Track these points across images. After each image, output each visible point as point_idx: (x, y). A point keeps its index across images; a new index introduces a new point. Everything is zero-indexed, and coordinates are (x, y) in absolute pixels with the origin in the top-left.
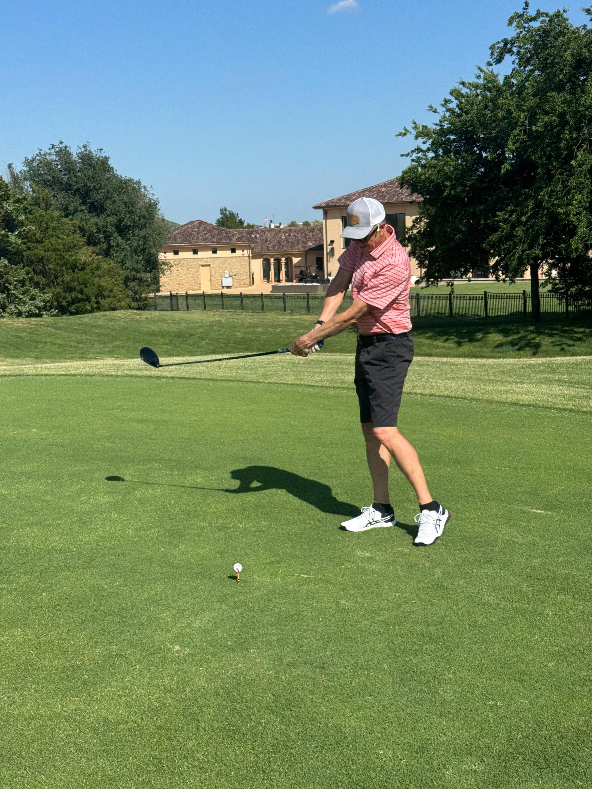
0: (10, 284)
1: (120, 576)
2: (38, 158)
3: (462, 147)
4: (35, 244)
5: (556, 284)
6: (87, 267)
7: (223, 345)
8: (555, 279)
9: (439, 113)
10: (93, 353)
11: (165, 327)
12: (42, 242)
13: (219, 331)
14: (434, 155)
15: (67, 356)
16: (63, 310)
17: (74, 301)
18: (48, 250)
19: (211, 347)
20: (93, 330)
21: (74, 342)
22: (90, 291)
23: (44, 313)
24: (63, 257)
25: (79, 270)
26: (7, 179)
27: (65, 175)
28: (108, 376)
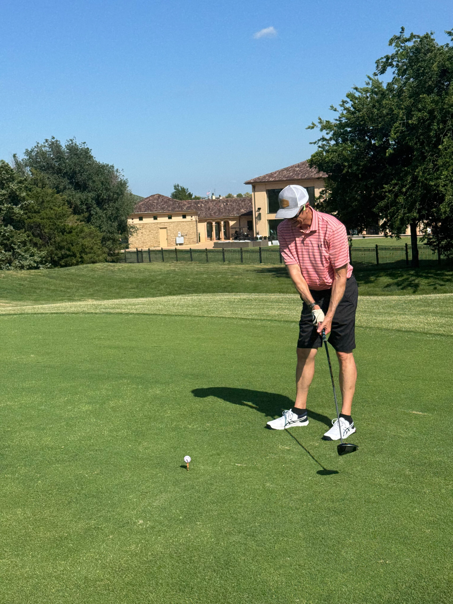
0: (15, 244)
1: (97, 467)
2: (36, 149)
3: (356, 136)
4: (34, 215)
5: (431, 239)
6: (73, 231)
7: (177, 288)
8: (429, 235)
9: (338, 111)
10: (78, 296)
11: (133, 275)
12: (39, 213)
13: (173, 278)
14: (335, 143)
15: (59, 298)
16: (55, 264)
17: (63, 257)
18: (44, 218)
19: (168, 290)
20: (78, 278)
21: (64, 287)
22: (74, 249)
23: (41, 266)
24: (55, 224)
25: (67, 233)
26: (12, 165)
27: (56, 162)
28: (89, 313)
